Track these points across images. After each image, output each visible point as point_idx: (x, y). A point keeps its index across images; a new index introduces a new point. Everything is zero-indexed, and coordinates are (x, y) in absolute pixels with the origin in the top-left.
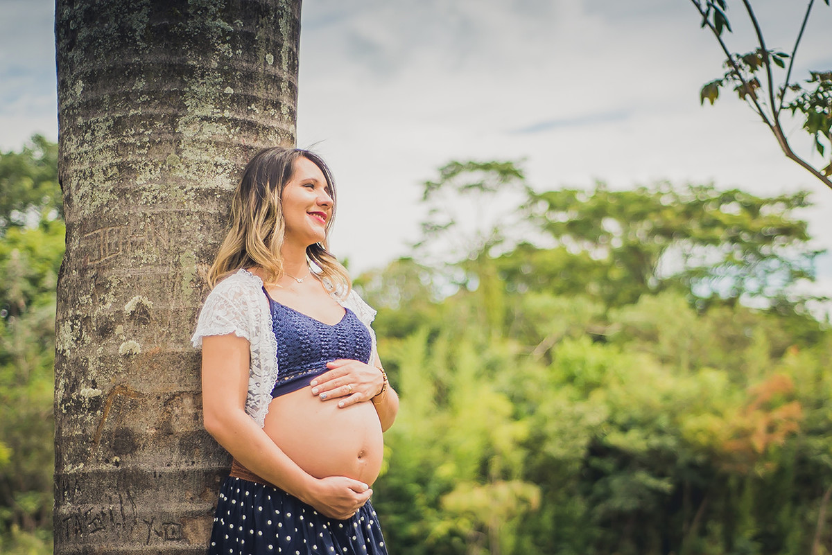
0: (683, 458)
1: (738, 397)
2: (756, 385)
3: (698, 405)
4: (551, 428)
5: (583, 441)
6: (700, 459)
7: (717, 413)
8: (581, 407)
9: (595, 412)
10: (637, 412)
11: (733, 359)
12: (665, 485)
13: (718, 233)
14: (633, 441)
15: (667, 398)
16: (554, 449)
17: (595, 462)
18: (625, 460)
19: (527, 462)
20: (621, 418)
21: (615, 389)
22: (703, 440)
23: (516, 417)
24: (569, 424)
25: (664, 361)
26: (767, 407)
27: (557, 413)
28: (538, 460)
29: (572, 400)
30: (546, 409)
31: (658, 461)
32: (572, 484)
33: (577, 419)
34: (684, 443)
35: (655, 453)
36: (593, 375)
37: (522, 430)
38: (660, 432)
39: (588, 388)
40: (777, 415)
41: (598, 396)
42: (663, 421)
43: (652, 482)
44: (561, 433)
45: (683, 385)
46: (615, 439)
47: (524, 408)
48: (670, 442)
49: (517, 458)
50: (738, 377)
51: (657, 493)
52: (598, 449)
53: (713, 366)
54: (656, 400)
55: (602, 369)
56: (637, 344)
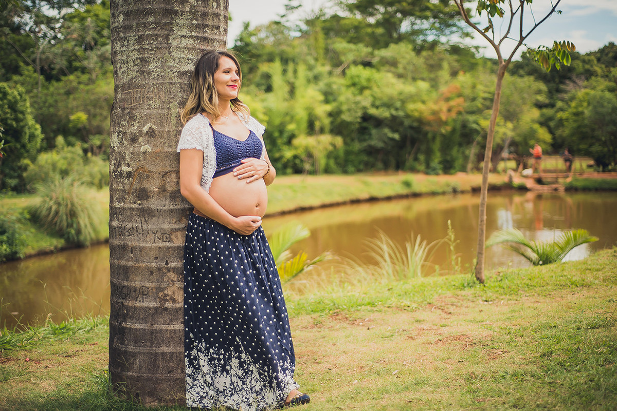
0: (407, 123)
1: (434, 95)
2: (443, 89)
3: (412, 98)
4: (344, 108)
5: (360, 114)
6: (415, 124)
7: (424, 102)
8: (359, 98)
9: (365, 100)
10: (385, 99)
11: (432, 76)
12: (396, 136)
13: (428, 13)
14: (384, 113)
15: (400, 94)
16: (346, 117)
17: (365, 124)
18: (378, 123)
19: (332, 123)
20: (378, 103)
21: (375, 89)
22: (416, 114)
23: (327, 101)
24: (353, 106)
25: (400, 76)
26: (448, 99)
27: (348, 99)
28: (338, 122)
29: (355, 95)
30: (342, 98)
31: (394, 123)
32: (354, 135)
33: (357, 103)
34: (408, 116)
35: (394, 118)
36: (364, 83)
37: (329, 108)
38: (397, 109)
39: (362, 89)
40: (452, 103)
41: (367, 93)
42: (398, 104)
43: (390, 135)
44: (349, 110)
45: (409, 88)
46: (373, 111)
47: (331, 98)
48: (401, 113)
49: (327, 121)
50: (434, 83)
51: (393, 139)
52: (366, 118)
53: (423, 79)
54: (395, 95)
55: (369, 80)
56: (387, 67)
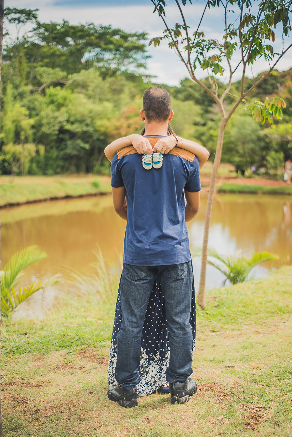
0: (96, 136)
1: (117, 114)
2: (124, 109)
3: (101, 115)
4: (45, 121)
5: (57, 127)
6: (102, 137)
7: (109, 119)
8: (57, 114)
9: (62, 116)
10: (78, 117)
11: (116, 97)
12: (87, 146)
13: (112, 46)
14: (76, 128)
15: (90, 112)
16: (45, 129)
17: (61, 136)
18: (73, 135)
19: (34, 134)
20: (72, 119)
21: (70, 107)
22: (103, 129)
23: (30, 116)
24: (52, 121)
25: (90, 97)
26: (128, 118)
27: (47, 116)
28: (40, 134)
29: (53, 111)
30: (43, 114)
31: (85, 136)
32: (53, 144)
33: (56, 118)
34: (96, 131)
35: (85, 133)
36: (61, 101)
37: (32, 121)
38: (87, 125)
39: (60, 106)
40: (131, 121)
41: (63, 109)
42: (88, 121)
43: (82, 145)
44: (49, 124)
45: (97, 108)
46: (68, 127)
47: (34, 113)
48: (90, 129)
49: (30, 132)
50: (117, 105)
51: (83, 148)
52: (62, 131)
53: (108, 100)
54: (86, 112)
55: (65, 99)
56: (79, 89)
